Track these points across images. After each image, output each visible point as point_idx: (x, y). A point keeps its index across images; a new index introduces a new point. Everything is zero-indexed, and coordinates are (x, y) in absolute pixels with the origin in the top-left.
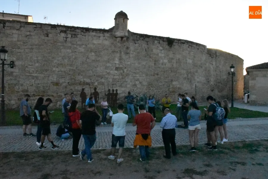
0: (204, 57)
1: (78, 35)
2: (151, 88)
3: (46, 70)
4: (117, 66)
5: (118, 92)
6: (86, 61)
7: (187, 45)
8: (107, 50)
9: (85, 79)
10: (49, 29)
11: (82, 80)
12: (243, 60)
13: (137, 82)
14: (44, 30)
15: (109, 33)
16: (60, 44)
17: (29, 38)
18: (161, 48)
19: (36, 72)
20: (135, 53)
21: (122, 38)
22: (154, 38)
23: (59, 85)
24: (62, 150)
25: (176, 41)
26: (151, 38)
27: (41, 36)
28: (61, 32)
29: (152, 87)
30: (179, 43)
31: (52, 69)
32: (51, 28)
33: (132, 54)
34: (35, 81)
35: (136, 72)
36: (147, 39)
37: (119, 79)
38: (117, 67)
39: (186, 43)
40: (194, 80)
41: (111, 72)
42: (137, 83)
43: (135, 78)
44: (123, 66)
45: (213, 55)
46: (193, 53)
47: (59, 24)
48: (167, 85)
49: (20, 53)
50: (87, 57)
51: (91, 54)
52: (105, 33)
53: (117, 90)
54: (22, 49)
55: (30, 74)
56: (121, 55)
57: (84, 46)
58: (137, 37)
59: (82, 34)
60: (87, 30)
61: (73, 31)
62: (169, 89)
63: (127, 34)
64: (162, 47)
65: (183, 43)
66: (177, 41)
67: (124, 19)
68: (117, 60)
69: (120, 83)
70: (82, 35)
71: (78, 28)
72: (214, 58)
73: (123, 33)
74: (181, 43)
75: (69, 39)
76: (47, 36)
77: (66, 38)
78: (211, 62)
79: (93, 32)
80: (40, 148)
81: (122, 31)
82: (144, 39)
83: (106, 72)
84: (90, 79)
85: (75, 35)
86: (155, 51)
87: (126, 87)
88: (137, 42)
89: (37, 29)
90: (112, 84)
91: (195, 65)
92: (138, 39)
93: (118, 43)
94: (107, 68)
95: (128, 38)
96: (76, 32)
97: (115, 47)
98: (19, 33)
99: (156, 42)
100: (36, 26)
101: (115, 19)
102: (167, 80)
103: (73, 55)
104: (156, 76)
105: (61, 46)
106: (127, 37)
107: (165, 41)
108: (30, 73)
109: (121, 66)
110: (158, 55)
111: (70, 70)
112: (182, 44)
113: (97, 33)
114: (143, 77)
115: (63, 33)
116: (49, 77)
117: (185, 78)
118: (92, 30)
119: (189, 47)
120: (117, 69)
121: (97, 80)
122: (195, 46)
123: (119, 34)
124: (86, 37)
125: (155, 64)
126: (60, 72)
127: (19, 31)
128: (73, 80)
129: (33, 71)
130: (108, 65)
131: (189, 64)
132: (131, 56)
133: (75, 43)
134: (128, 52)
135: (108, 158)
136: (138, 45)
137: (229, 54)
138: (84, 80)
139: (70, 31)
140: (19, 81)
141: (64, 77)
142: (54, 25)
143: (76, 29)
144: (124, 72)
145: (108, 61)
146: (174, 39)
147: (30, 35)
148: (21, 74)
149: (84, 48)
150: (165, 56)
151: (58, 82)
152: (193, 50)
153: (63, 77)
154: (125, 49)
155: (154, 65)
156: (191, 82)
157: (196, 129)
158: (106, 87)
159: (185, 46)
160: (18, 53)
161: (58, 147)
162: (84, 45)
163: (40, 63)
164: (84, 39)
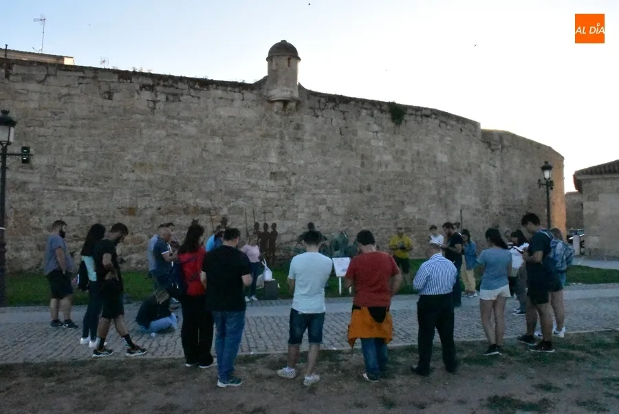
0: (475, 150)
1: (182, 95)
2: (353, 220)
3: (107, 179)
4: (275, 169)
5: (278, 230)
6: (201, 157)
7: (437, 122)
8: (250, 130)
9: (198, 200)
10: (113, 82)
11: (191, 202)
12: (563, 158)
13: (320, 206)
14: (101, 84)
15: (255, 92)
16: (138, 116)
17: (65, 103)
18: (376, 127)
19: (83, 182)
20: (315, 139)
21: (285, 102)
22: (360, 105)
23: (137, 213)
24: (154, 357)
25: (409, 111)
26: (353, 103)
27: (94, 98)
28: (141, 89)
29: (356, 219)
30: (416, 115)
31: (121, 175)
32: (119, 79)
33: (310, 140)
34: (78, 204)
35: (318, 183)
36: (342, 107)
37: (278, 200)
38: (274, 171)
39: (433, 116)
40: (454, 201)
41: (260, 183)
42: (322, 208)
43: (316, 197)
44: (288, 168)
45: (495, 145)
46: (449, 138)
47: (138, 71)
48: (391, 214)
49: (43, 136)
50: (203, 146)
51: (212, 141)
52: (244, 91)
53: (274, 226)
54: (49, 128)
55: (68, 188)
56: (283, 143)
57: (195, 122)
58: (319, 101)
59: (192, 94)
60: (205, 83)
61: (171, 86)
62: (396, 224)
63: (296, 95)
64: (379, 125)
65: (427, 116)
66: (414, 112)
67: (289, 59)
68: (273, 154)
69: (280, 208)
70: (192, 96)
71: (181, 79)
72: (498, 152)
73: (287, 91)
74: (421, 116)
75: (160, 106)
76: (110, 98)
77: (155, 102)
78: (492, 162)
79: (217, 89)
80: (95, 352)
81: (285, 88)
82: (336, 106)
83: (249, 183)
84: (211, 200)
85: (175, 95)
86: (361, 133)
87: (295, 218)
88: (319, 113)
89: (85, 81)
90: (262, 211)
91: (454, 168)
92: (322, 106)
93: (275, 115)
94: (249, 173)
95: (298, 103)
96: (177, 88)
97: (270, 123)
98: (44, 88)
99: (364, 112)
100: (84, 73)
101: (267, 59)
102: (390, 203)
103: (169, 143)
104: (366, 193)
105: (142, 121)
106: (296, 100)
107: (385, 111)
108: (67, 185)
109: (283, 169)
110: (368, 143)
111: (162, 179)
112: (424, 118)
113: (226, 91)
114: (335, 194)
115: (146, 90)
116: (112, 193)
117: (432, 199)
118: (214, 86)
119: (440, 125)
120: (274, 175)
121: (227, 203)
122: (453, 123)
123: (278, 93)
124: (201, 100)
125: (363, 165)
126: (139, 184)
127: (44, 87)
128: (170, 202)
129: (76, 181)
130: (253, 166)
131: (442, 163)
132: (307, 144)
133: (175, 114)
134: (299, 136)
135: (277, 374)
136: (323, 119)
137: (531, 142)
138: (196, 203)
139: (164, 86)
140: (40, 204)
141: (149, 196)
142: (127, 72)
143: (177, 83)
144: (290, 184)
145: (253, 157)
146: (406, 108)
147: (69, 95)
148: (47, 188)
149: (195, 126)
150: (387, 146)
151: (134, 207)
152: (451, 133)
153: (145, 196)
154: (291, 129)
155: (359, 166)
156: (446, 206)
157: (499, 296)
158: (248, 219)
159: (433, 123)
160: (40, 136)
161: (143, 350)
162: (195, 119)
163: (91, 161)
164: (196, 105)
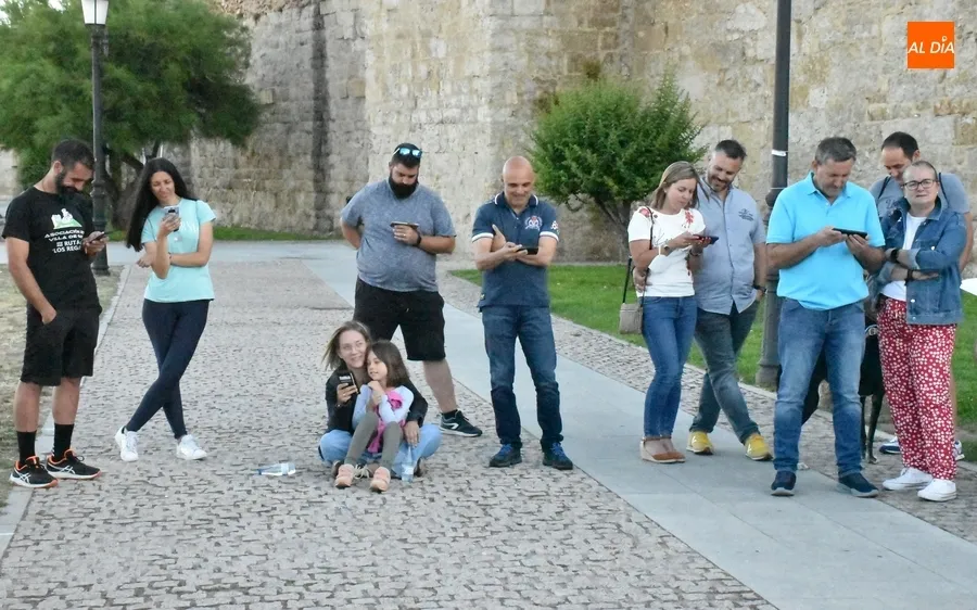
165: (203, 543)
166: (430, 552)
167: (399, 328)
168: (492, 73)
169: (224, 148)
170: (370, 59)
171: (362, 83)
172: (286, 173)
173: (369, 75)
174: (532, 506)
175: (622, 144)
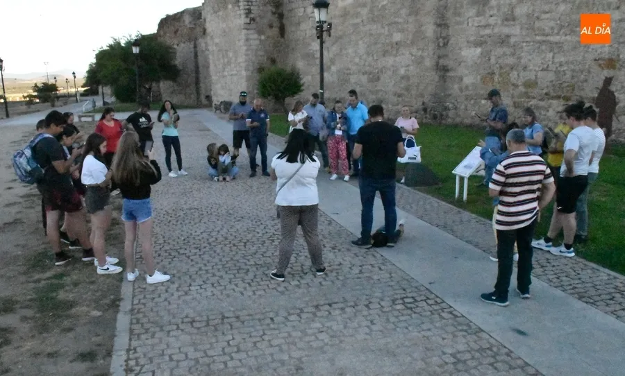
19: (559, 30)
23: (617, 65)
34: (553, 57)
55: (544, 38)
108: (544, 35)
129: (552, 29)
140: (519, 58)
148: (526, 40)
151: (615, 57)
165: (185, 198)
166: (239, 199)
167: (244, 141)
168: (246, 61)
169: (169, 83)
170: (211, 57)
171: (209, 63)
172: (188, 89)
173: (211, 62)
174: (262, 186)
175: (282, 82)
